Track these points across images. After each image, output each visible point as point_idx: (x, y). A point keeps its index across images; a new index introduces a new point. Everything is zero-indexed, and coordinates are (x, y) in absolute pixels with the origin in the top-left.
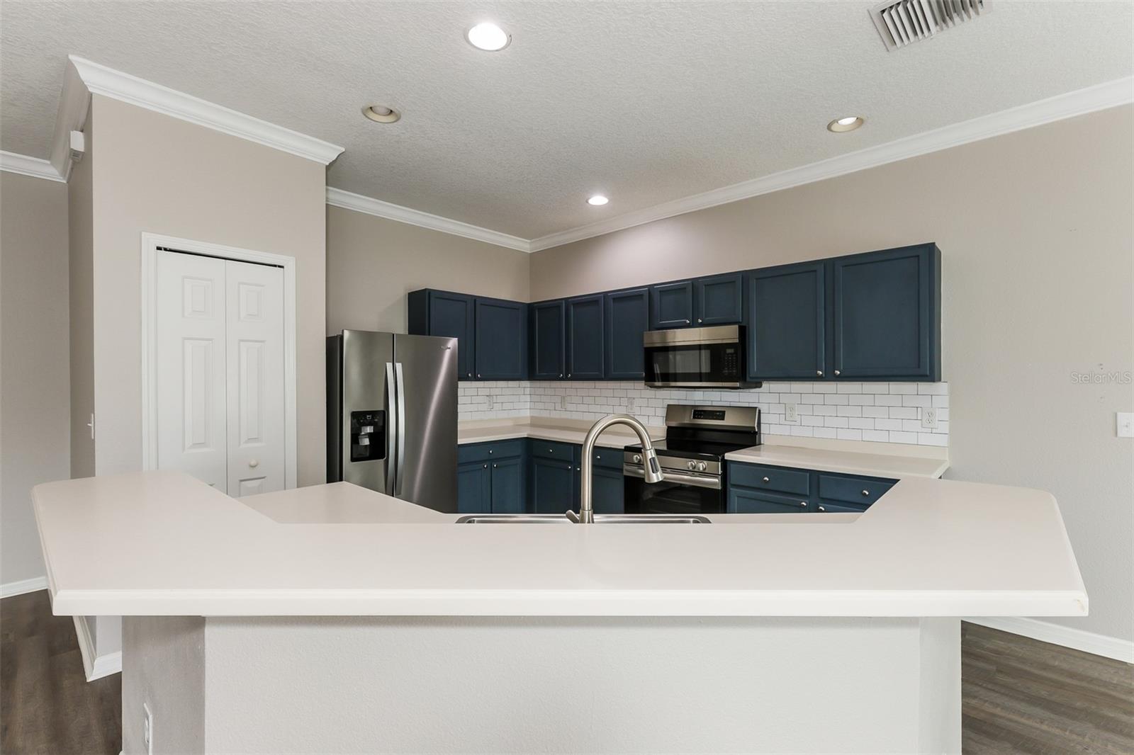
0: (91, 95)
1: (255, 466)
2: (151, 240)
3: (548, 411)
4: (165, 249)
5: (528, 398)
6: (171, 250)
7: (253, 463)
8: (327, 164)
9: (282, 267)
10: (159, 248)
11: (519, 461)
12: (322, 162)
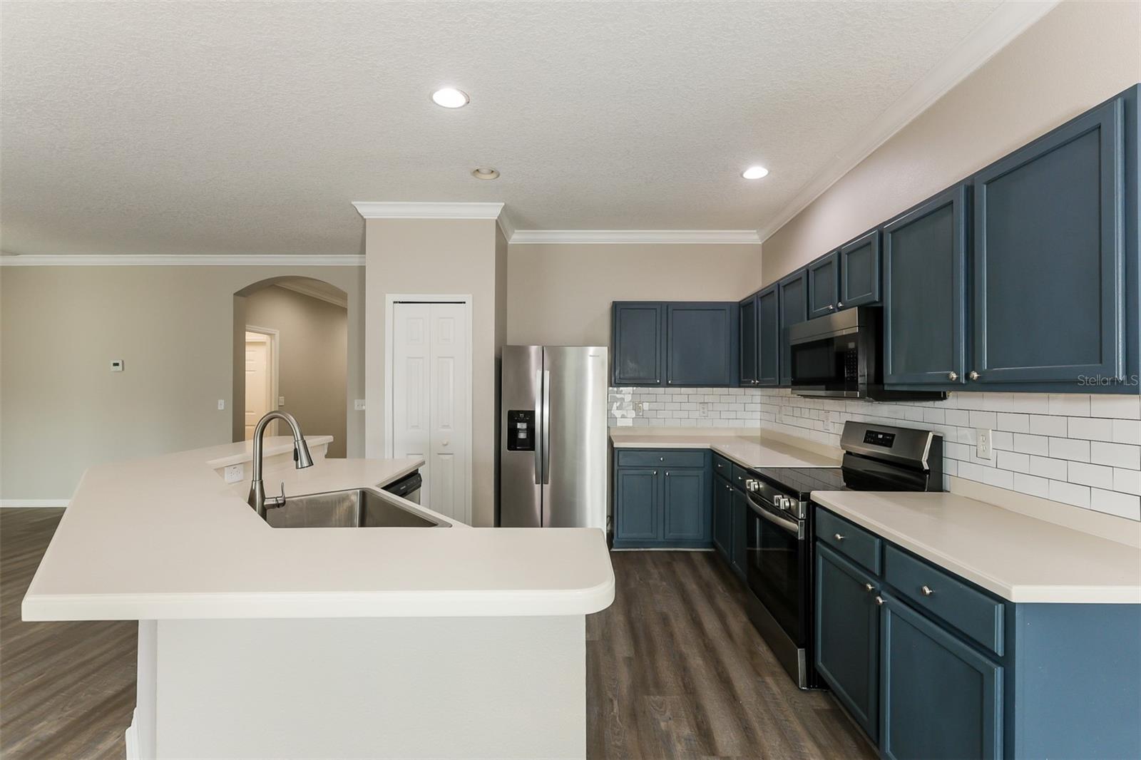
0: (365, 220)
1: (446, 445)
2: (390, 298)
3: (743, 421)
4: (400, 302)
5: (758, 407)
6: (402, 303)
7: (445, 443)
8: (496, 218)
9: (464, 303)
10: (394, 302)
11: (701, 473)
12: (492, 218)
